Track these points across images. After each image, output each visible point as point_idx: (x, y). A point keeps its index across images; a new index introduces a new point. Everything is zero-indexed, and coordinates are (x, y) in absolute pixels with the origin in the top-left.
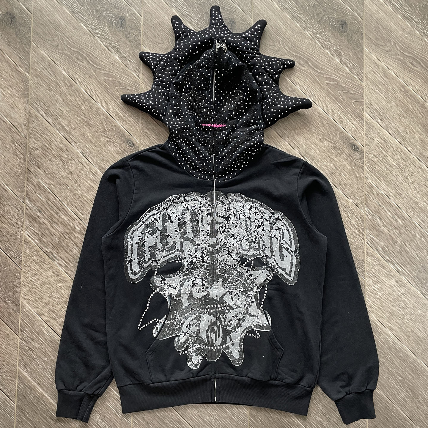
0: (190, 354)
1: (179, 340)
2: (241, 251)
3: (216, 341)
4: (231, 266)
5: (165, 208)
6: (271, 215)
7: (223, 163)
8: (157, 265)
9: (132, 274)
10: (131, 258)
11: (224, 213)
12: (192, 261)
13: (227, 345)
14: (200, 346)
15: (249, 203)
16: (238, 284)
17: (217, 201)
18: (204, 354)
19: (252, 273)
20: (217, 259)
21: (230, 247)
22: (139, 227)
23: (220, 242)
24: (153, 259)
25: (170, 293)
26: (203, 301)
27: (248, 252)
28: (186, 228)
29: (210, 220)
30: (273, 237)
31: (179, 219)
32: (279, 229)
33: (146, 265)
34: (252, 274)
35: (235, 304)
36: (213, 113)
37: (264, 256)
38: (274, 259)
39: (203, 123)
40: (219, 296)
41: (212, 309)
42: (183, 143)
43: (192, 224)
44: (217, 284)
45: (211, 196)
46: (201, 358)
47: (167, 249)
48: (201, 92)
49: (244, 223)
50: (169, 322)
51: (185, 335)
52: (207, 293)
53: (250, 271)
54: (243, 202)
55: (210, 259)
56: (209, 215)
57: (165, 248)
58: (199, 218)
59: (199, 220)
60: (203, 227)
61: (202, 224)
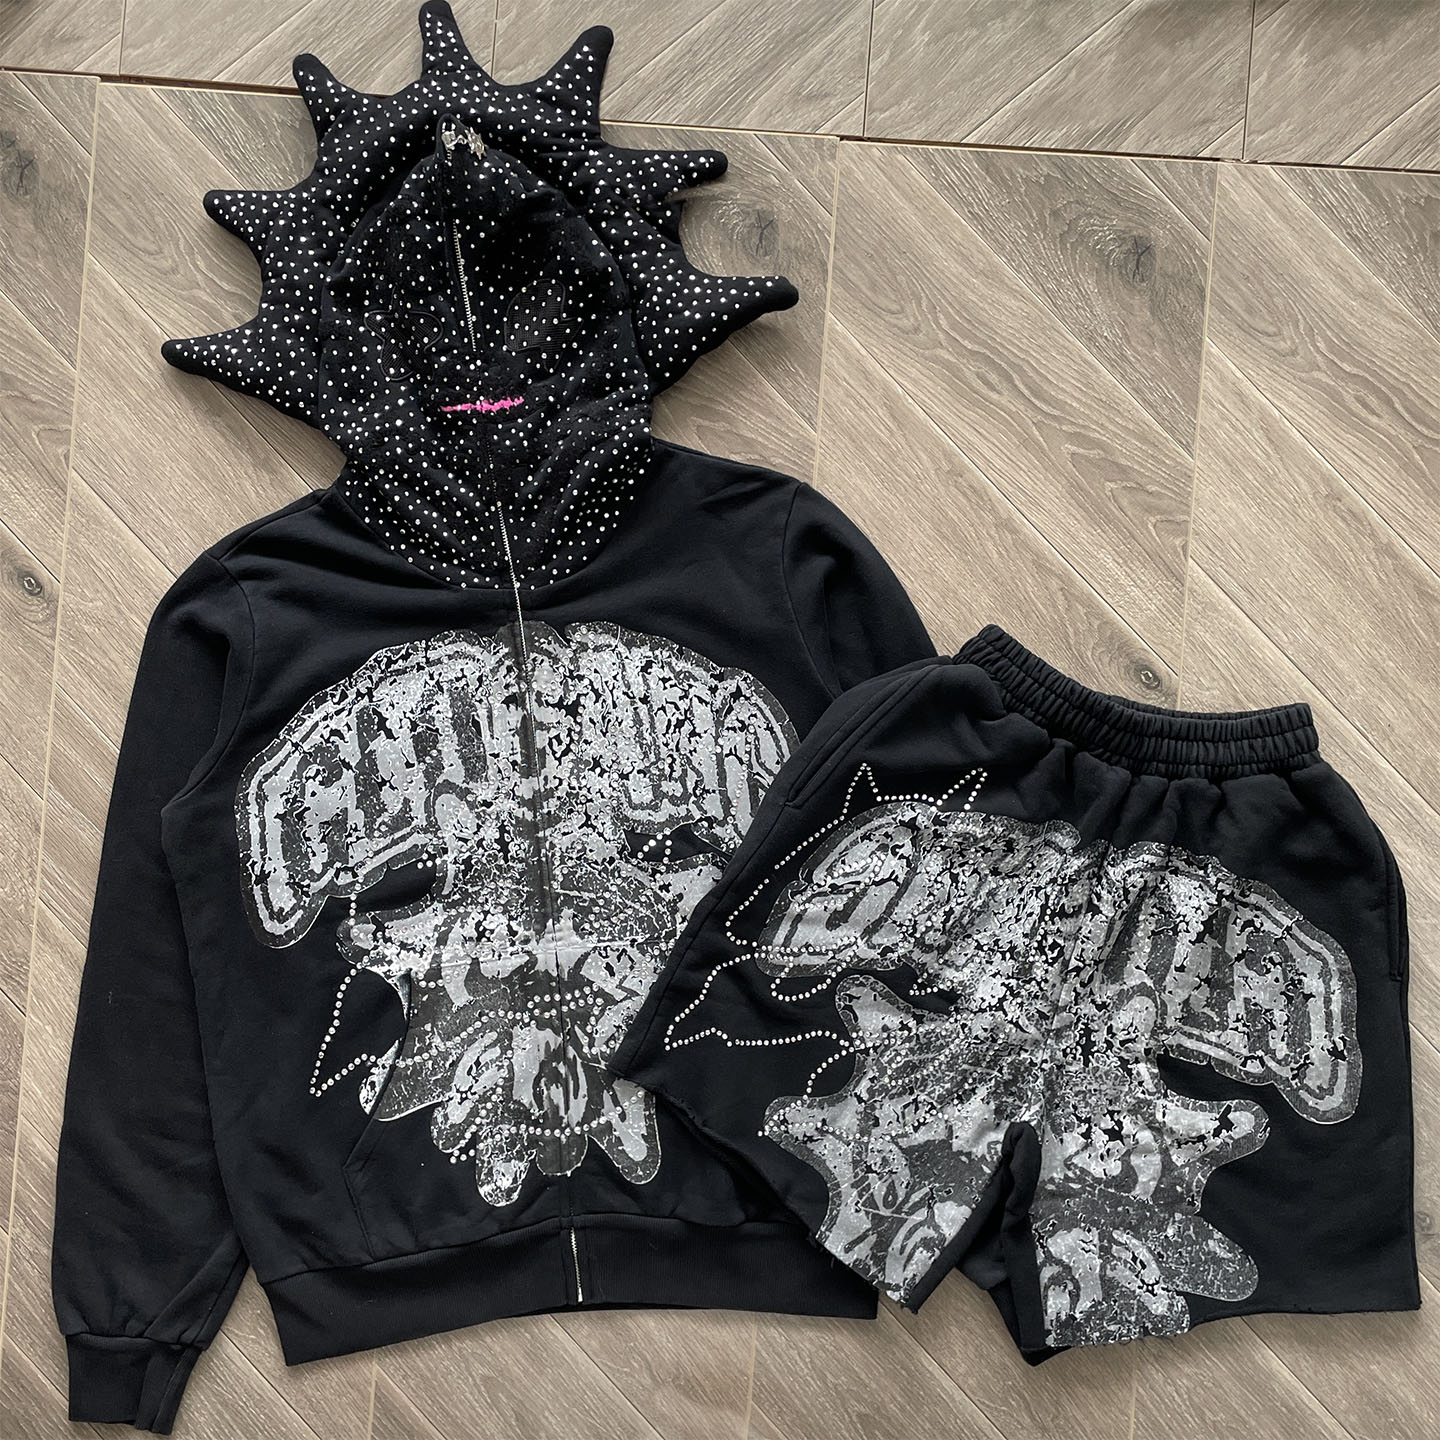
0: (486, 1159)
1: (446, 1117)
2: (629, 812)
3: (567, 1109)
4: (600, 862)
5: (364, 691)
6: (716, 682)
7: (533, 525)
8: (353, 883)
9: (271, 918)
10: (263, 866)
11: (560, 692)
12: (470, 858)
13: (603, 1120)
14: (518, 1129)
15: (641, 650)
16: (626, 920)
17: (533, 656)
18: (532, 1153)
19: (670, 878)
20: (553, 846)
21: (591, 800)
22: (282, 763)
23: (556, 788)
24: (338, 865)
25: (404, 969)
26: (515, 984)
27: (652, 813)
28: (439, 752)
29: (515, 719)
30: (727, 755)
31: (414, 726)
32: (744, 727)
33: (317, 886)
34: (670, 884)
35: (619, 986)
36: (472, 367)
37: (701, 820)
38: (735, 826)
39: (447, 404)
40: (567, 965)
41: (546, 1007)
42: (390, 482)
43: (459, 736)
44: (557, 926)
45: (513, 641)
46: (522, 1168)
47: (384, 828)
48: (421, 302)
49: (628, 716)
50: (409, 1062)
51: (463, 1100)
52: (527, 958)
53: (662, 874)
54: (619, 649)
55: (529, 847)
56: (512, 703)
57: (377, 824)
58: (479, 717)
59: (479, 722)
60: (495, 745)
61: (491, 735)
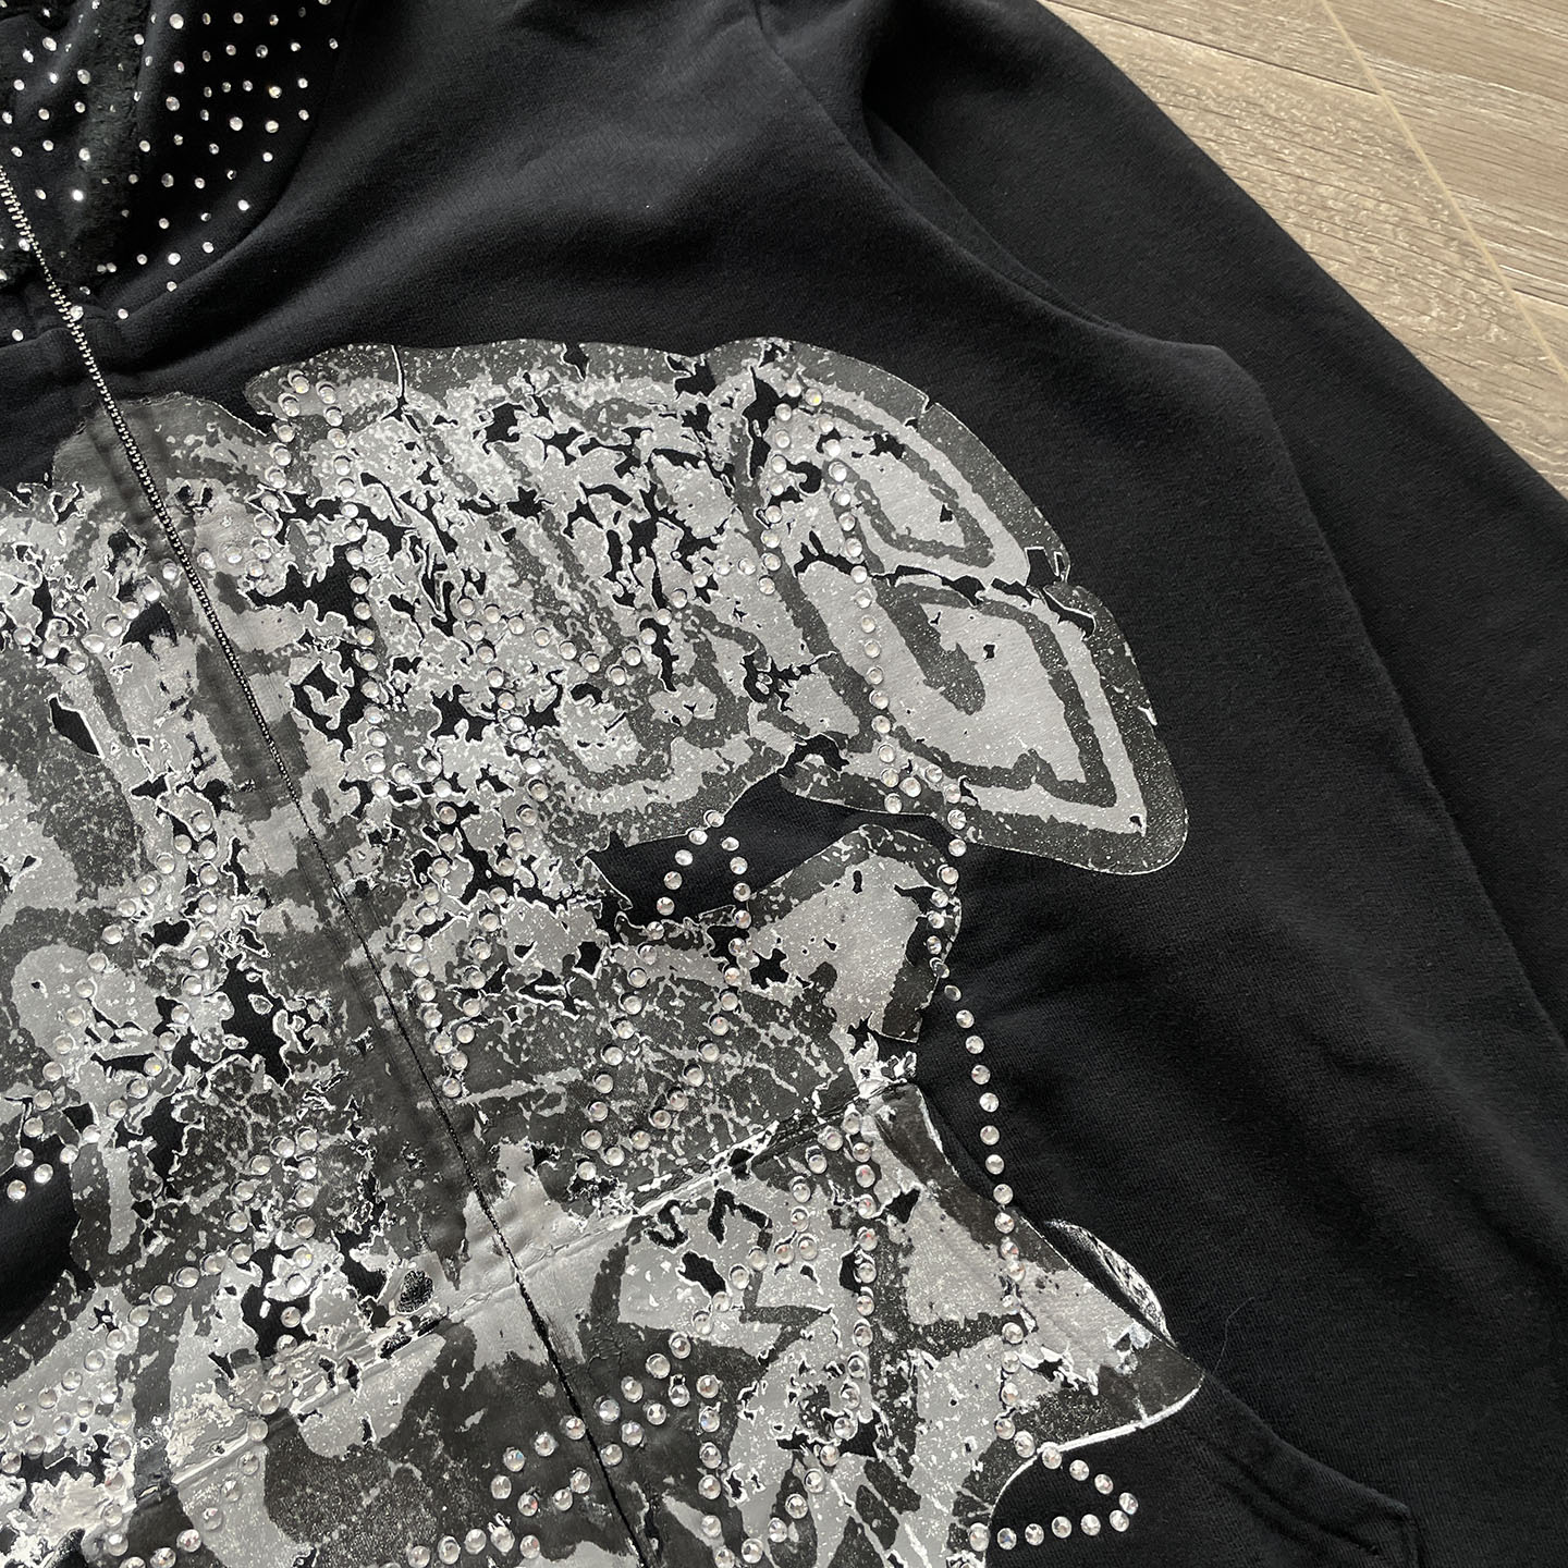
2: (590, 802)
4: (556, 971)
6: (698, 398)
7: (84, 155)
11: (284, 558)
12: (165, 1107)
15: (474, 390)
16: (694, 1107)
17: (174, 486)
19: (771, 937)
20: (404, 977)
21: (471, 809)
23: (359, 812)
26: (429, 1444)
27: (656, 785)
29: (179, 669)
30: (800, 567)
32: (814, 477)
34: (778, 955)
35: (751, 1312)
37: (799, 754)
38: (902, 736)
40: (569, 1308)
41: (553, 1476)
43: (28, 772)
44: (497, 1206)
49: (496, 561)
52: (437, 1343)
53: (743, 934)
54: (410, 407)
55: (335, 1005)
56: (155, 629)
58: (71, 702)
59: (77, 714)
60: (144, 760)
61: (121, 738)
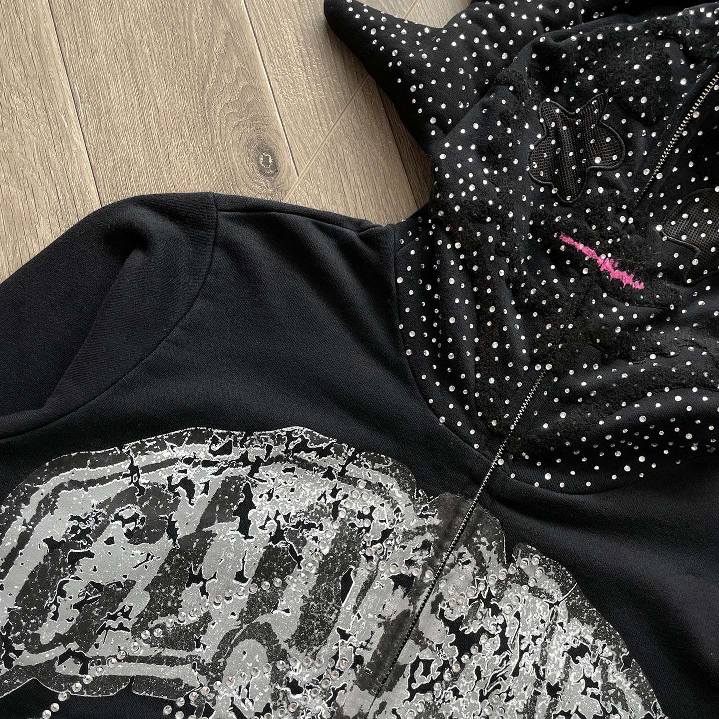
5: (252, 458)
7: (563, 415)
8: (75, 679)
11: (463, 610)
15: (583, 628)
17: (463, 549)
22: (103, 481)
24: (74, 646)
28: (284, 585)
29: (395, 607)
31: (278, 536)
33: (28, 659)
36: (623, 219)
39: (569, 234)
42: (459, 262)
43: (319, 582)
45: (451, 514)
47: (158, 633)
48: (624, 121)
49: (522, 697)
54: (559, 608)
56: (403, 586)
57: (156, 622)
58: (355, 576)
59: (352, 582)
60: (352, 622)
61: (355, 606)
